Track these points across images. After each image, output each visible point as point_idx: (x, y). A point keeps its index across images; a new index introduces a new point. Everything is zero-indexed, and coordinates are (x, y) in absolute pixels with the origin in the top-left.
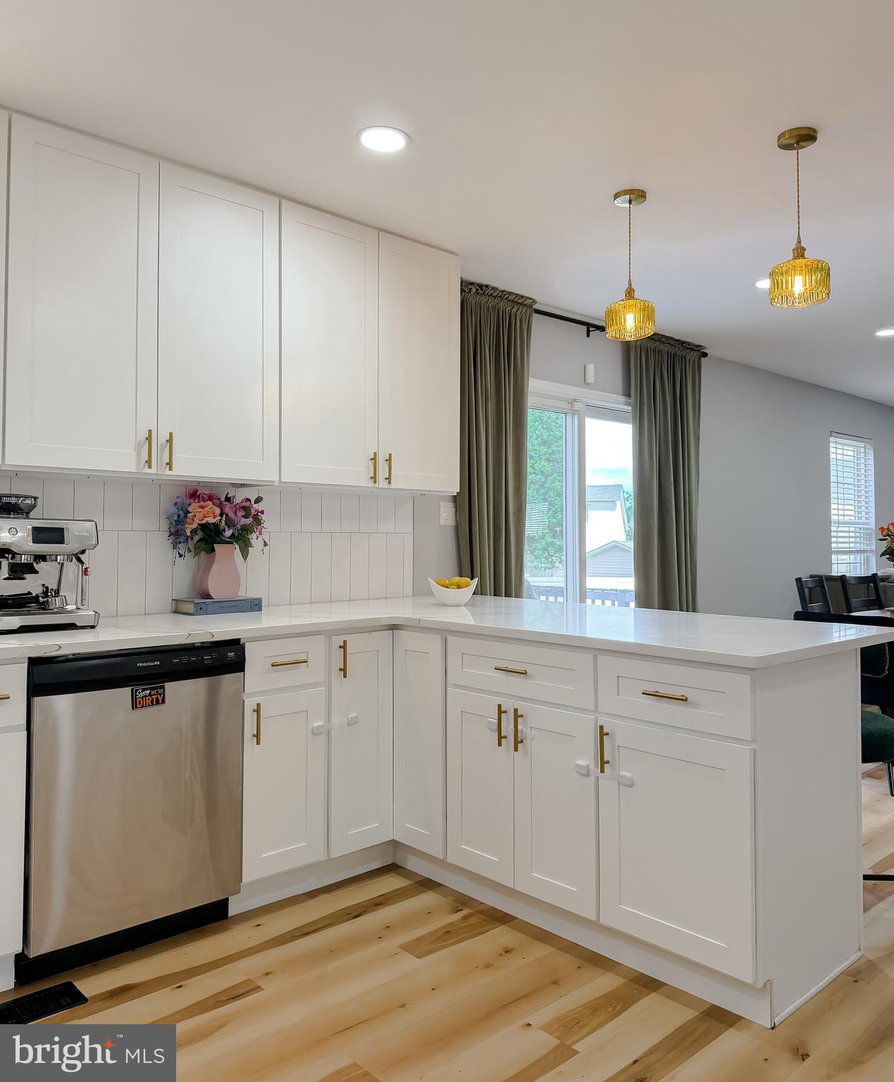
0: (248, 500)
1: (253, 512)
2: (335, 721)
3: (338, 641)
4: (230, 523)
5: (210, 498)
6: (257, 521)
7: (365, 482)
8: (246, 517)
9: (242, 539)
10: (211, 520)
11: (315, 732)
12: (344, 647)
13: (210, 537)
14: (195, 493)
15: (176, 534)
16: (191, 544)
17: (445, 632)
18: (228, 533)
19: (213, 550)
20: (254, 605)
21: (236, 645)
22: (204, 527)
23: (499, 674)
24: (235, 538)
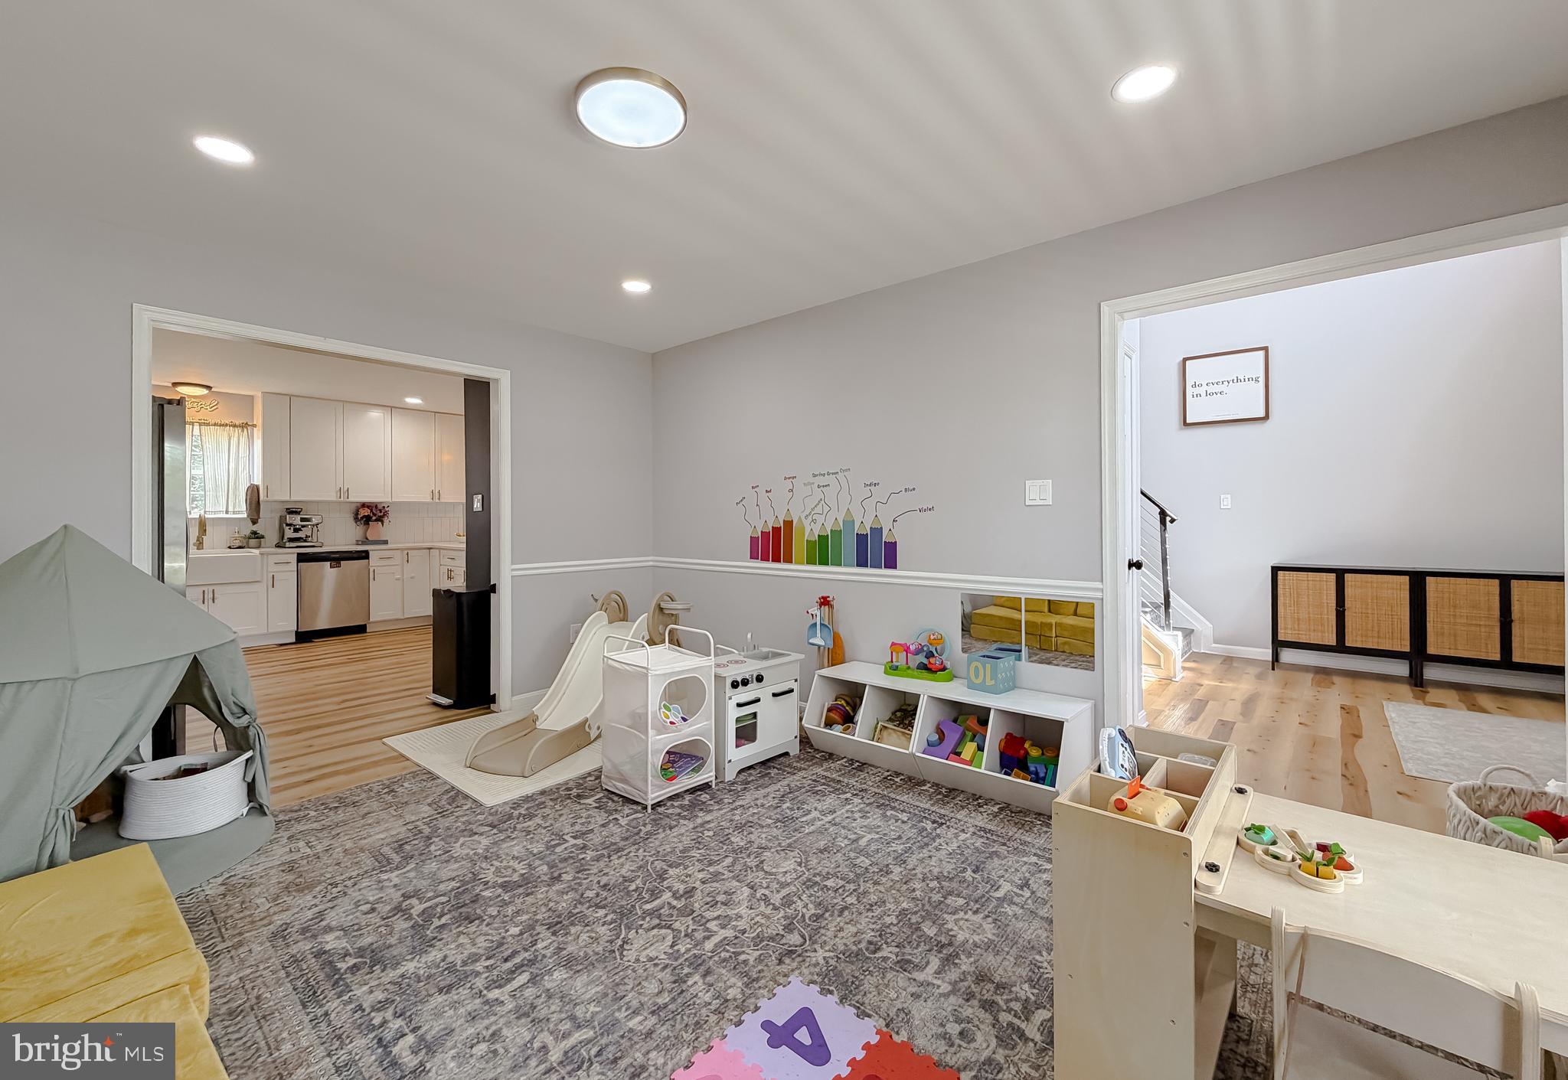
0: (384, 507)
1: (383, 511)
2: (405, 576)
3: (406, 552)
4: (374, 515)
5: (368, 507)
6: (386, 514)
7: (428, 499)
8: (381, 512)
9: (380, 519)
10: (366, 514)
11: (397, 579)
12: (408, 554)
13: (367, 520)
14: (363, 505)
15: (356, 519)
16: (362, 522)
17: (440, 549)
18: (374, 518)
19: (369, 524)
20: (386, 542)
21: (367, 552)
22: (364, 516)
23: (450, 560)
24: (376, 520)
